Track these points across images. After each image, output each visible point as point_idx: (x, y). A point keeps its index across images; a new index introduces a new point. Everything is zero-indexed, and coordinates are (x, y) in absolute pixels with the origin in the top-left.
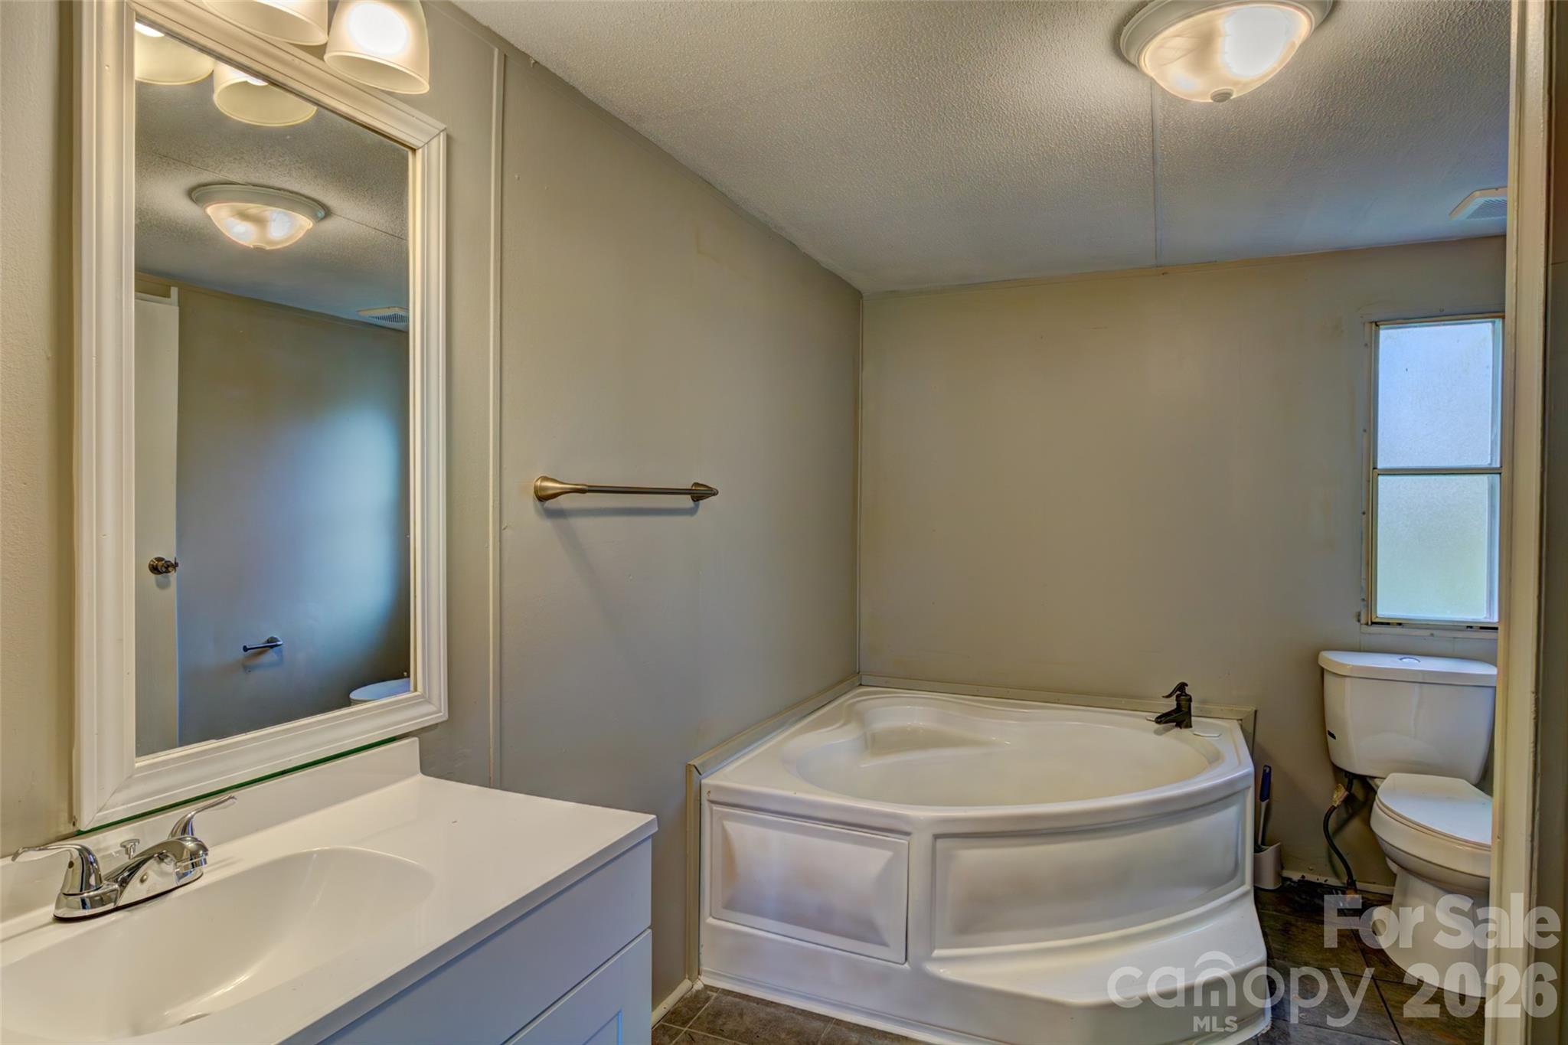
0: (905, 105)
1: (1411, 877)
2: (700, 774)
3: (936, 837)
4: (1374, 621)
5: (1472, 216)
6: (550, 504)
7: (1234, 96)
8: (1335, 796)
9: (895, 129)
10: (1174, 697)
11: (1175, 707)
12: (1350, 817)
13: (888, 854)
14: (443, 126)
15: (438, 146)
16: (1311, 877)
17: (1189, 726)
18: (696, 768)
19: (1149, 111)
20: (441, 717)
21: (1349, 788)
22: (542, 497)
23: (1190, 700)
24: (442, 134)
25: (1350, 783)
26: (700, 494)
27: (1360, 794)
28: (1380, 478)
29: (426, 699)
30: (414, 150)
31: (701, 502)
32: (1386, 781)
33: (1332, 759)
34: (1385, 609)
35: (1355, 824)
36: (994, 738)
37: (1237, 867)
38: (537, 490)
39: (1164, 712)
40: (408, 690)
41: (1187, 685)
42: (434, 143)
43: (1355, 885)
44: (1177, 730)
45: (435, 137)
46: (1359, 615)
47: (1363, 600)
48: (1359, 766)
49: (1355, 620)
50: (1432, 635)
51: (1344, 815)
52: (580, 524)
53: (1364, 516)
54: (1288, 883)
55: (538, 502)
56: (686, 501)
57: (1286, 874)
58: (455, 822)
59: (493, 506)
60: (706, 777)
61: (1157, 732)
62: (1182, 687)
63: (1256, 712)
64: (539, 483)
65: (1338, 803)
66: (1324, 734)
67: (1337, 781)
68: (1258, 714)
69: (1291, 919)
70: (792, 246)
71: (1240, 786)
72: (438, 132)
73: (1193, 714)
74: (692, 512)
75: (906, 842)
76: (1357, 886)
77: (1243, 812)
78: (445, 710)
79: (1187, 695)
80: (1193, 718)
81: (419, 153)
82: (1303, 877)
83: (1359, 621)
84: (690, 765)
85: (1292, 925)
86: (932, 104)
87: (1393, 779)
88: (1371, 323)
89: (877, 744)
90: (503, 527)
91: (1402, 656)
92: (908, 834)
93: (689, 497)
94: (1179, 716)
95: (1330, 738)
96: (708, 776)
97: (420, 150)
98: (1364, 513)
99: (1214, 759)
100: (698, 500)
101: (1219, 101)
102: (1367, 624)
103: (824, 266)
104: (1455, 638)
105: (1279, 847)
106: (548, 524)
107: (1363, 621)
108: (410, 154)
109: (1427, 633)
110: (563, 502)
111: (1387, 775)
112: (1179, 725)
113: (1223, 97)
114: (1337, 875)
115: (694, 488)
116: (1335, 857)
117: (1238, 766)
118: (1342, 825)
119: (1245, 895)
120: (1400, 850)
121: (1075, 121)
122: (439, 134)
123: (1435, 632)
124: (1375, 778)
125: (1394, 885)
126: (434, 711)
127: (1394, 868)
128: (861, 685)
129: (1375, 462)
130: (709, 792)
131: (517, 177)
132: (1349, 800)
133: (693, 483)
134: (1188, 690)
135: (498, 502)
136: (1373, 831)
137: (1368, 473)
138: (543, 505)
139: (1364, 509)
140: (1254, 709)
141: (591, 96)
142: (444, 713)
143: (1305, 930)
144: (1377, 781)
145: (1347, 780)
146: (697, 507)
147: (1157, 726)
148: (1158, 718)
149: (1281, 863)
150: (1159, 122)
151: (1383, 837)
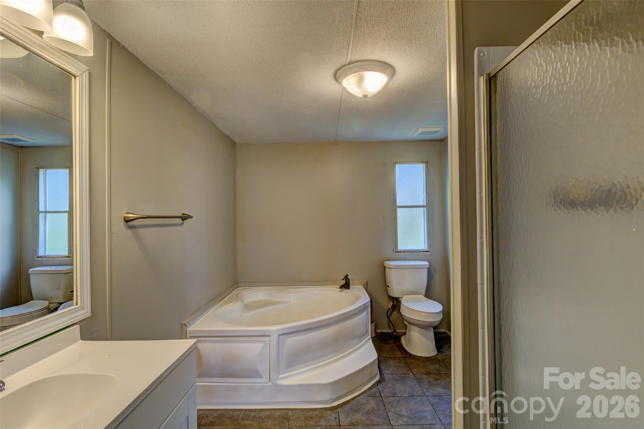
0: (266, 83)
1: (411, 325)
2: (186, 327)
3: (279, 335)
4: (398, 251)
5: (419, 134)
6: (130, 223)
7: (369, 96)
8: (389, 305)
9: (261, 90)
10: (345, 280)
11: (345, 283)
12: (393, 311)
13: (262, 344)
14: (88, 68)
15: (86, 76)
16: (384, 331)
17: (349, 288)
18: (185, 325)
19: (341, 96)
20: (88, 315)
21: (393, 302)
22: (127, 221)
23: (349, 280)
24: (87, 71)
25: (393, 301)
26: (184, 218)
27: (395, 303)
28: (398, 209)
29: (82, 308)
30: (75, 77)
31: (185, 221)
32: (403, 298)
33: (389, 294)
34: (400, 247)
35: (395, 313)
36: (288, 300)
37: (367, 331)
38: (125, 218)
39: (342, 285)
40: (72, 305)
41: (348, 275)
42: (84, 74)
43: (396, 331)
44: (346, 290)
45: (85, 72)
46: (393, 250)
47: (394, 245)
48: (396, 296)
49: (392, 251)
50: (412, 254)
51: (392, 311)
52: (141, 231)
53: (394, 220)
54: (378, 334)
55: (125, 223)
56: (179, 221)
57: (378, 331)
58: (110, 355)
59: (108, 225)
60: (188, 328)
61: (340, 292)
62: (347, 276)
63: (367, 282)
64: (126, 215)
65: (390, 307)
66: (386, 286)
67: (390, 300)
68: (368, 282)
69: (380, 344)
70: (213, 125)
71: (367, 305)
72: (86, 70)
73: (350, 284)
74: (182, 225)
75: (269, 339)
76: (397, 332)
77: (368, 312)
78: (90, 312)
79: (348, 279)
80: (350, 286)
81: (78, 78)
82: (382, 331)
83: (394, 251)
84: (182, 324)
85: (381, 346)
86: (275, 84)
87: (405, 297)
88: (394, 163)
89: (248, 307)
90: (112, 233)
91: (405, 261)
92: (269, 336)
93: (180, 219)
94: (346, 286)
95: (388, 287)
96: (189, 327)
97: (78, 77)
98: (394, 219)
99: (357, 298)
100: (184, 220)
101: (365, 97)
102: (396, 252)
103: (224, 132)
104: (417, 255)
105: (375, 323)
106: (129, 232)
107: (395, 251)
108: (73, 78)
109: (410, 254)
110: (135, 223)
111: (403, 297)
112: (346, 288)
113: (365, 96)
114: (390, 329)
115: (182, 215)
116: (390, 323)
117: (365, 299)
118: (391, 314)
119: (370, 338)
120: (409, 318)
121: (319, 96)
122: (86, 71)
123: (412, 253)
124: (400, 298)
125: (406, 329)
126: (86, 313)
127: (406, 323)
128: (238, 287)
129: (396, 204)
130: (190, 333)
131: (116, 91)
132: (393, 306)
133: (182, 213)
134: (348, 277)
135: (110, 223)
136: (401, 313)
137: (394, 207)
138: (127, 224)
139: (394, 218)
140: (367, 281)
141: (144, 62)
142: (90, 314)
143: (384, 347)
144: (401, 299)
145: (392, 300)
146: (183, 223)
147: (340, 289)
148: (340, 287)
149: (376, 328)
150: (343, 99)
151: (404, 314)
